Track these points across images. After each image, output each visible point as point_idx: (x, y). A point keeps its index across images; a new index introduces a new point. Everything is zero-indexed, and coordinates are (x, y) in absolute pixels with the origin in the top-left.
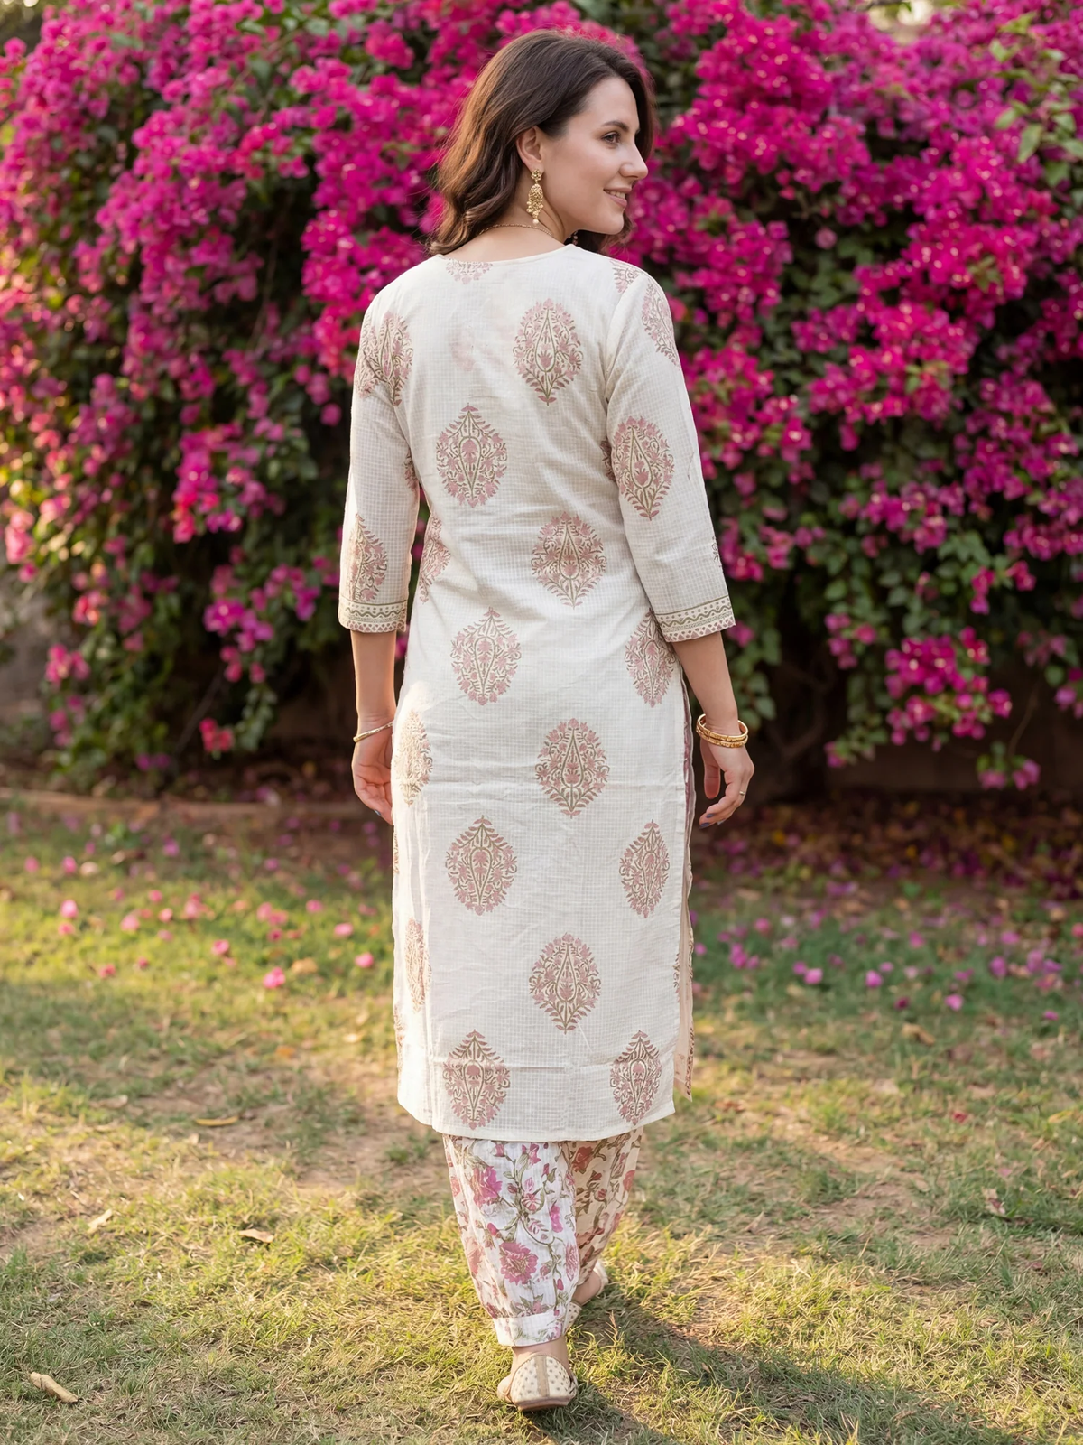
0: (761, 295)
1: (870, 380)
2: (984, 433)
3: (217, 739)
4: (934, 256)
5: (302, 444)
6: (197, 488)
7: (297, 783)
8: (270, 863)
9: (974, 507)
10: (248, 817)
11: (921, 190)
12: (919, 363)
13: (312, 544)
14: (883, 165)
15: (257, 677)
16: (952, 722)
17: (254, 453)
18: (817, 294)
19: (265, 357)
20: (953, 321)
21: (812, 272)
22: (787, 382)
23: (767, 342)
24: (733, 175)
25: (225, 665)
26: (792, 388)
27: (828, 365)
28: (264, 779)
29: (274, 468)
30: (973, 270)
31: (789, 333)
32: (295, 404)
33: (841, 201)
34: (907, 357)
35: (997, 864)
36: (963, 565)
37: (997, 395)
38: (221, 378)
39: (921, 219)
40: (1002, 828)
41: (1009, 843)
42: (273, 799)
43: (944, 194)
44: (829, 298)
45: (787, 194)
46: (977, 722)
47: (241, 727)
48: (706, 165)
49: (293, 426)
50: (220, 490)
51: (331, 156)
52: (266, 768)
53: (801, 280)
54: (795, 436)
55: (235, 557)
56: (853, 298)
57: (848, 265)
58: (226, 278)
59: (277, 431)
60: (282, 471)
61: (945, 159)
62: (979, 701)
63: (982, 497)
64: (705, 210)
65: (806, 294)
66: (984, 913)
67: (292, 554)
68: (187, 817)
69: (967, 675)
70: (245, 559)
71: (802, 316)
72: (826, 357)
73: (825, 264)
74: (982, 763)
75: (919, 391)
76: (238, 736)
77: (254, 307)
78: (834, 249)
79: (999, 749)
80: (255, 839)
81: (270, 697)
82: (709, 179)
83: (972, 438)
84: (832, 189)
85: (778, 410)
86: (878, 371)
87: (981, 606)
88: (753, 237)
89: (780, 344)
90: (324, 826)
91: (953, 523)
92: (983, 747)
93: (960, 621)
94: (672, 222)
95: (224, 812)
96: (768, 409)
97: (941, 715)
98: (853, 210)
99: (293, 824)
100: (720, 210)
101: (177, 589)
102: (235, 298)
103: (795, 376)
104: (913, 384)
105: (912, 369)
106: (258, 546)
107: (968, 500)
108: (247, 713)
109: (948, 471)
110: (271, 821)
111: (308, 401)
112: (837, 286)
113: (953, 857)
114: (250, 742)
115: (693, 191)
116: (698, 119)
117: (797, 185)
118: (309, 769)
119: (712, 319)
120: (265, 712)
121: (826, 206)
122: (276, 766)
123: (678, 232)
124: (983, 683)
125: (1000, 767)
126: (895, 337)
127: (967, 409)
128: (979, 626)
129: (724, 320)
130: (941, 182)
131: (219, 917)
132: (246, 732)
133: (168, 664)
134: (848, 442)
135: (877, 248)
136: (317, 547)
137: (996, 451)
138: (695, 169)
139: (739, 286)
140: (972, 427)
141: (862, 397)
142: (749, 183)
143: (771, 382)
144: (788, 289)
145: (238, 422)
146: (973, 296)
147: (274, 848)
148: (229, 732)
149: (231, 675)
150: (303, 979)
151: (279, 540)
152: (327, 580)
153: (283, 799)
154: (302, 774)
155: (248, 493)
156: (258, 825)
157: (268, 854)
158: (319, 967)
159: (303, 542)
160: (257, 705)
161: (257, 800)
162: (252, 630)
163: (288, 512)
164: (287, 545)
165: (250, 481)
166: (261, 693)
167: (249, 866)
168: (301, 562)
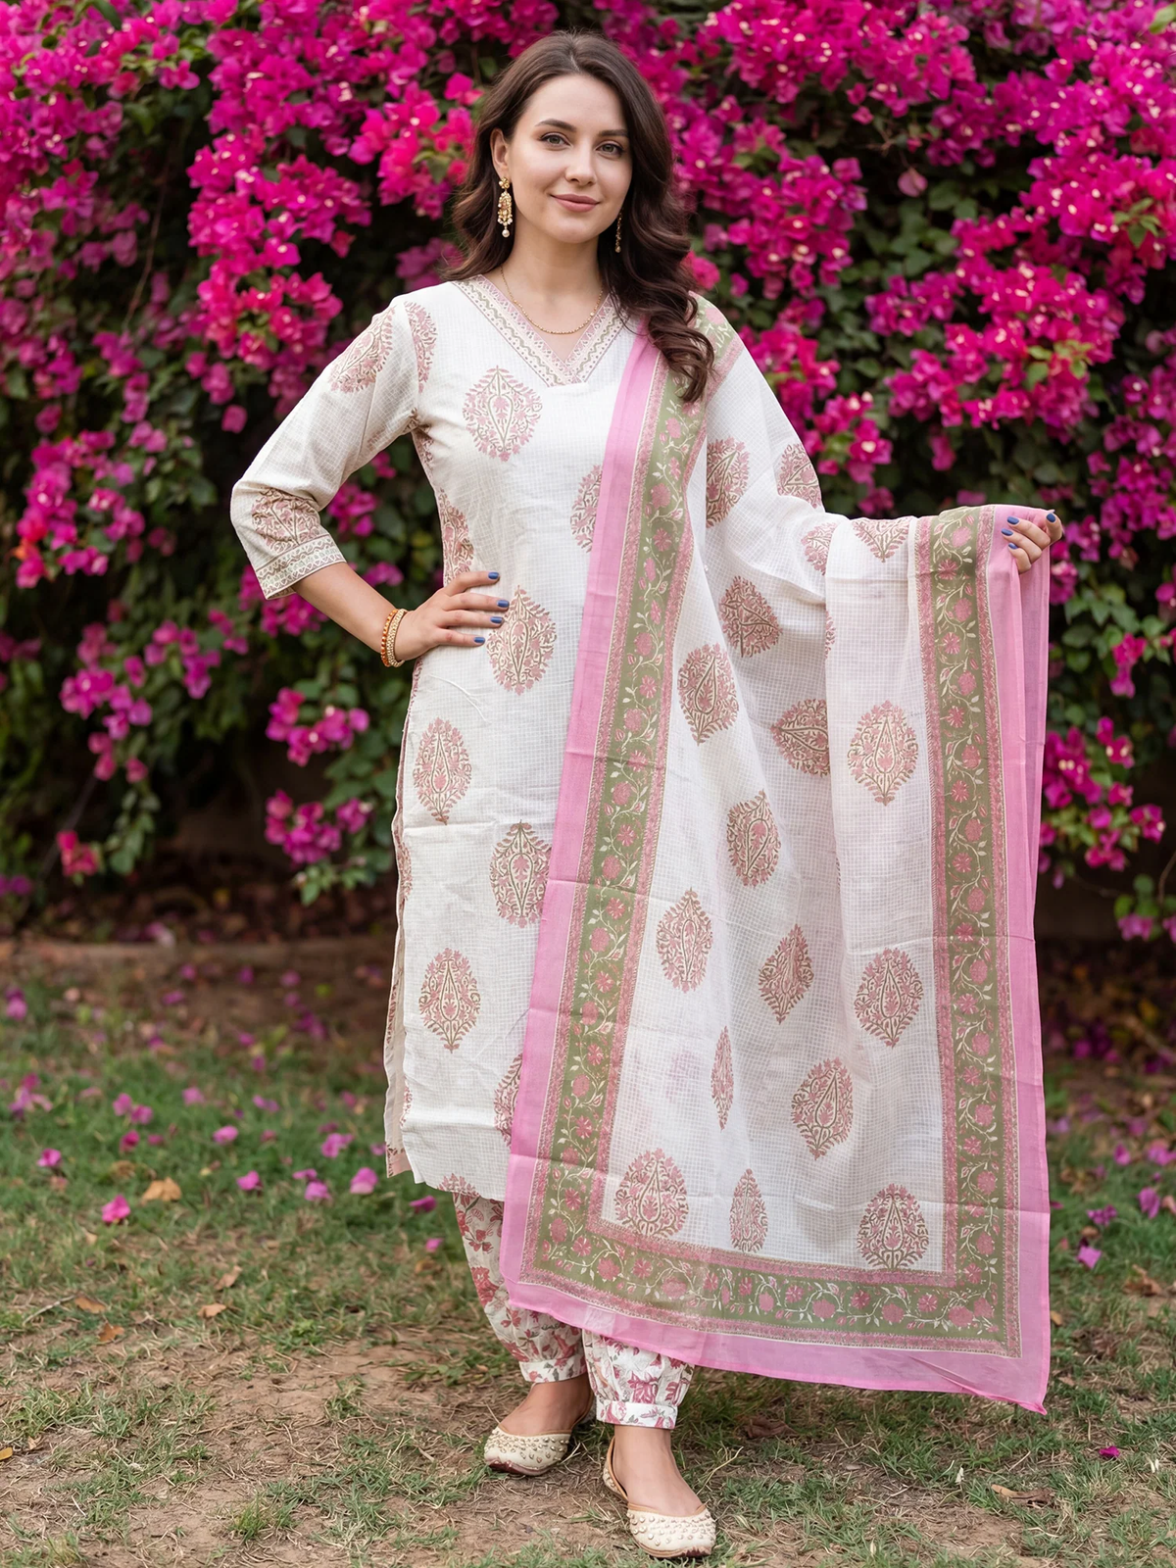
0: (822, 257)
1: (977, 366)
2: (1129, 449)
3: (77, 859)
4: (1066, 200)
5: (196, 460)
6: (51, 515)
7: (204, 916)
8: (147, 1030)
9: (1113, 552)
10: (129, 963)
11: (1047, 113)
12: (1047, 343)
13: (212, 595)
14: (990, 85)
15: (135, 776)
16: (1083, 847)
17: (130, 469)
18: (900, 258)
19: (148, 342)
20: (1091, 289)
21: (895, 231)
22: (858, 374)
23: (831, 323)
24: (787, 93)
25: (94, 759)
26: (866, 383)
27: (915, 354)
28: (160, 912)
29: (154, 490)
30: (1120, 217)
31: (861, 311)
32: (185, 405)
33: (935, 132)
34: (1028, 337)
35: (1135, 1044)
36: (1100, 630)
37: (1146, 395)
38: (88, 370)
39: (1049, 149)
40: (1137, 989)
41: (1149, 1012)
42: (166, 937)
43: (1078, 116)
44: (917, 262)
45: (863, 116)
46: (1117, 846)
47: (113, 842)
48: (751, 79)
49: (181, 432)
50: (81, 520)
51: (231, 61)
52: (164, 895)
53: (877, 242)
54: (869, 447)
55: (114, 613)
56: (952, 262)
57: (943, 220)
58: (98, 236)
59: (159, 439)
60: (166, 493)
61: (1080, 73)
62: (1121, 818)
63: (1127, 537)
64: (748, 138)
65: (887, 258)
66: (1123, 1115)
67: (185, 608)
68: (48, 961)
69: (1105, 781)
70: (125, 616)
71: (877, 288)
72: (910, 342)
73: (912, 218)
74: (1122, 905)
75: (1044, 382)
76: (107, 855)
77: (134, 272)
78: (924, 197)
79: (1143, 884)
80: (133, 996)
81: (151, 802)
82: (752, 100)
83: (1113, 457)
84: (923, 114)
85: (845, 413)
86: (987, 358)
87: (1123, 689)
88: (815, 176)
89: (849, 324)
90: (232, 973)
91: (1084, 572)
92: (1124, 883)
93: (1094, 709)
94: (703, 156)
95: (102, 953)
96: (832, 408)
97: (1067, 839)
98: (951, 143)
99: (188, 972)
100: (766, 139)
101: (40, 657)
102: (109, 262)
103: (869, 369)
104: (1037, 373)
105: (1037, 352)
106: (140, 599)
107: (1105, 542)
108: (123, 822)
109: (1079, 502)
110: (161, 969)
111: (204, 398)
112: (927, 247)
113: (1075, 1031)
114: (124, 864)
115: (731, 114)
116: (741, 16)
117: (875, 106)
118: (222, 897)
119: (755, 289)
120: (146, 822)
121: (914, 134)
122: (179, 893)
123: (710, 170)
124: (1126, 793)
125: (1146, 911)
126: (1010, 309)
127: (1103, 418)
128: (1119, 714)
129: (771, 291)
130: (1075, 102)
131: (60, 1110)
132: (120, 848)
133: (36, 756)
134: (942, 459)
135: (983, 200)
136: (218, 598)
137: (1144, 473)
138: (737, 87)
139: (793, 244)
140: (1111, 443)
141: (964, 393)
142: (809, 106)
143: (836, 375)
144: (860, 253)
145: (112, 428)
146: (1118, 256)
147: (156, 1007)
148: (95, 850)
149: (101, 771)
150: (159, 1209)
151: (169, 589)
152: (229, 643)
153: (178, 939)
154: (211, 904)
155: (119, 523)
156: (140, 973)
157: (147, 1017)
158: (184, 1191)
159: (201, 592)
160: (135, 813)
161: (146, 939)
162: (125, 711)
163: (180, 552)
164: (180, 595)
165: (123, 507)
166: (140, 797)
167: (117, 1034)
168: (196, 620)
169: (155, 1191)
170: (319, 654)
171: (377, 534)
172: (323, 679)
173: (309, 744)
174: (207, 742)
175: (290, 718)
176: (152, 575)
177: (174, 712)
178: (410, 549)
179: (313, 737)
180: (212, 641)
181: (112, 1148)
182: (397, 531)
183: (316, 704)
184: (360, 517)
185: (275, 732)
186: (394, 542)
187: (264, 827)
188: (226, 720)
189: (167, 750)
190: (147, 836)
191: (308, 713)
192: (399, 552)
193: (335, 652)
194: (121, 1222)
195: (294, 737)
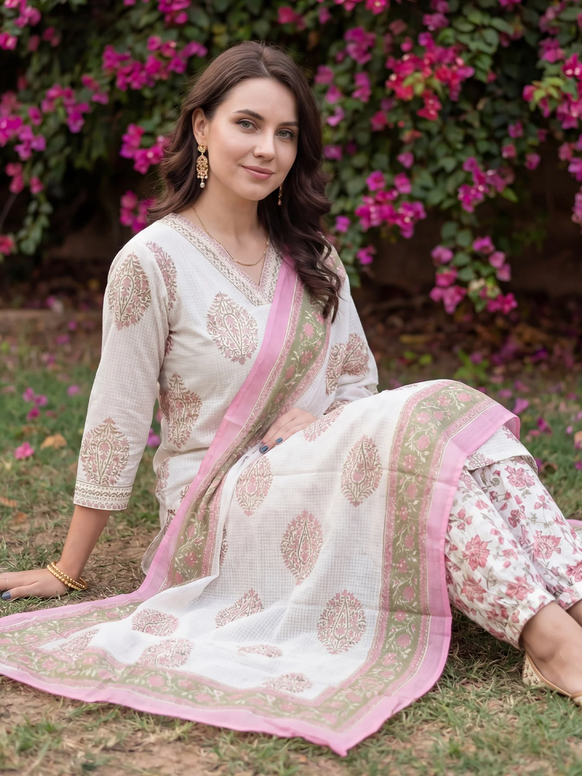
7: (82, 294)
8: (45, 357)
10: (34, 321)
13: (85, 69)
15: (35, 190)
25: (10, 180)
28: (54, 292)
42: (57, 306)
47: (22, 234)
55: (21, 85)
67: (67, 78)
70: (28, 87)
76: (19, 242)
80: (36, 338)
81: (46, 208)
99: (72, 326)
106: (39, 74)
108: (28, 221)
110: (53, 324)
114: (29, 247)
118: (94, 285)
120: (43, 221)
132: (27, 238)
136: (89, 71)
147: (51, 345)
148: (10, 239)
149: (14, 187)
150: (51, 452)
151: (56, 69)
152: (95, 98)
153: (66, 307)
154: (87, 288)
155: (24, 16)
156: (41, 326)
157: (45, 350)
158: (68, 442)
159: (78, 68)
160: (36, 215)
161: (44, 306)
162: (29, 142)
163: (65, 44)
164: (63, 72)
165: (26, 6)
166: (39, 205)
167: (26, 359)
168: (74, 85)
169: (49, 442)
170: (154, 102)
171: (189, 23)
172: (156, 119)
173: (147, 159)
174: (82, 170)
175: (135, 143)
176: (45, 59)
177: (61, 150)
178: (212, 35)
179: (150, 155)
180: (86, 97)
181: (22, 419)
182: (203, 21)
183: (151, 135)
184: (179, 11)
185: (126, 153)
186: (201, 29)
187: (119, 215)
188: (95, 154)
189: (56, 175)
190: (44, 230)
191: (147, 141)
192: (204, 37)
193: (164, 102)
194: (27, 459)
195: (138, 154)
